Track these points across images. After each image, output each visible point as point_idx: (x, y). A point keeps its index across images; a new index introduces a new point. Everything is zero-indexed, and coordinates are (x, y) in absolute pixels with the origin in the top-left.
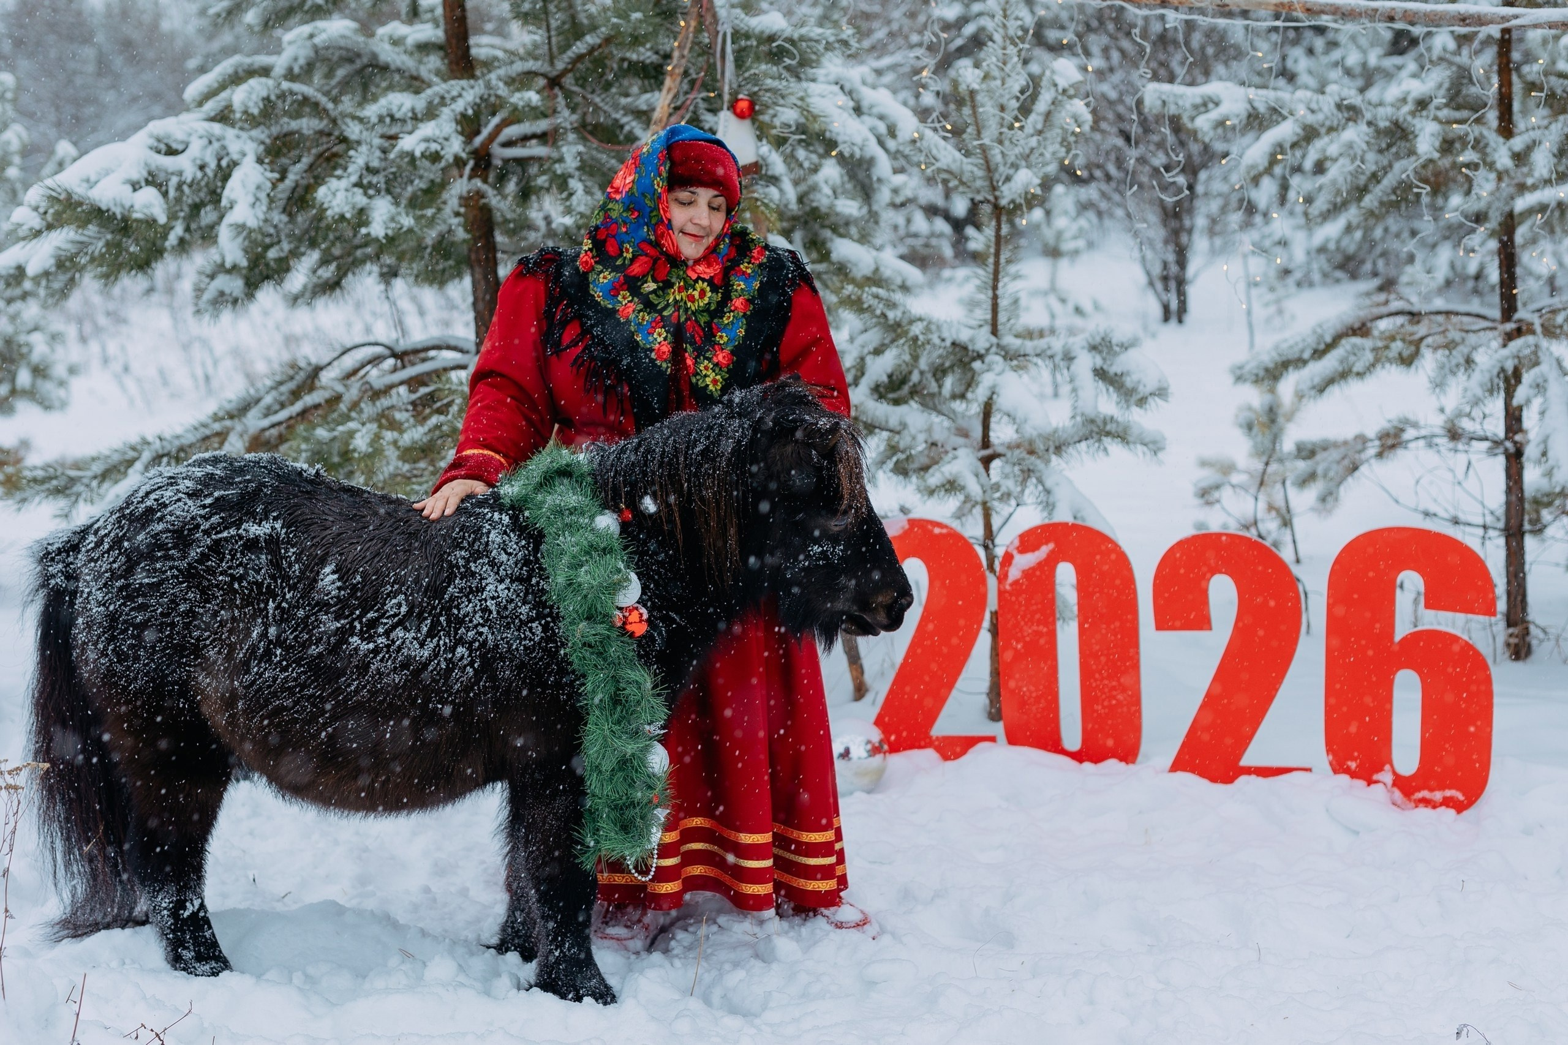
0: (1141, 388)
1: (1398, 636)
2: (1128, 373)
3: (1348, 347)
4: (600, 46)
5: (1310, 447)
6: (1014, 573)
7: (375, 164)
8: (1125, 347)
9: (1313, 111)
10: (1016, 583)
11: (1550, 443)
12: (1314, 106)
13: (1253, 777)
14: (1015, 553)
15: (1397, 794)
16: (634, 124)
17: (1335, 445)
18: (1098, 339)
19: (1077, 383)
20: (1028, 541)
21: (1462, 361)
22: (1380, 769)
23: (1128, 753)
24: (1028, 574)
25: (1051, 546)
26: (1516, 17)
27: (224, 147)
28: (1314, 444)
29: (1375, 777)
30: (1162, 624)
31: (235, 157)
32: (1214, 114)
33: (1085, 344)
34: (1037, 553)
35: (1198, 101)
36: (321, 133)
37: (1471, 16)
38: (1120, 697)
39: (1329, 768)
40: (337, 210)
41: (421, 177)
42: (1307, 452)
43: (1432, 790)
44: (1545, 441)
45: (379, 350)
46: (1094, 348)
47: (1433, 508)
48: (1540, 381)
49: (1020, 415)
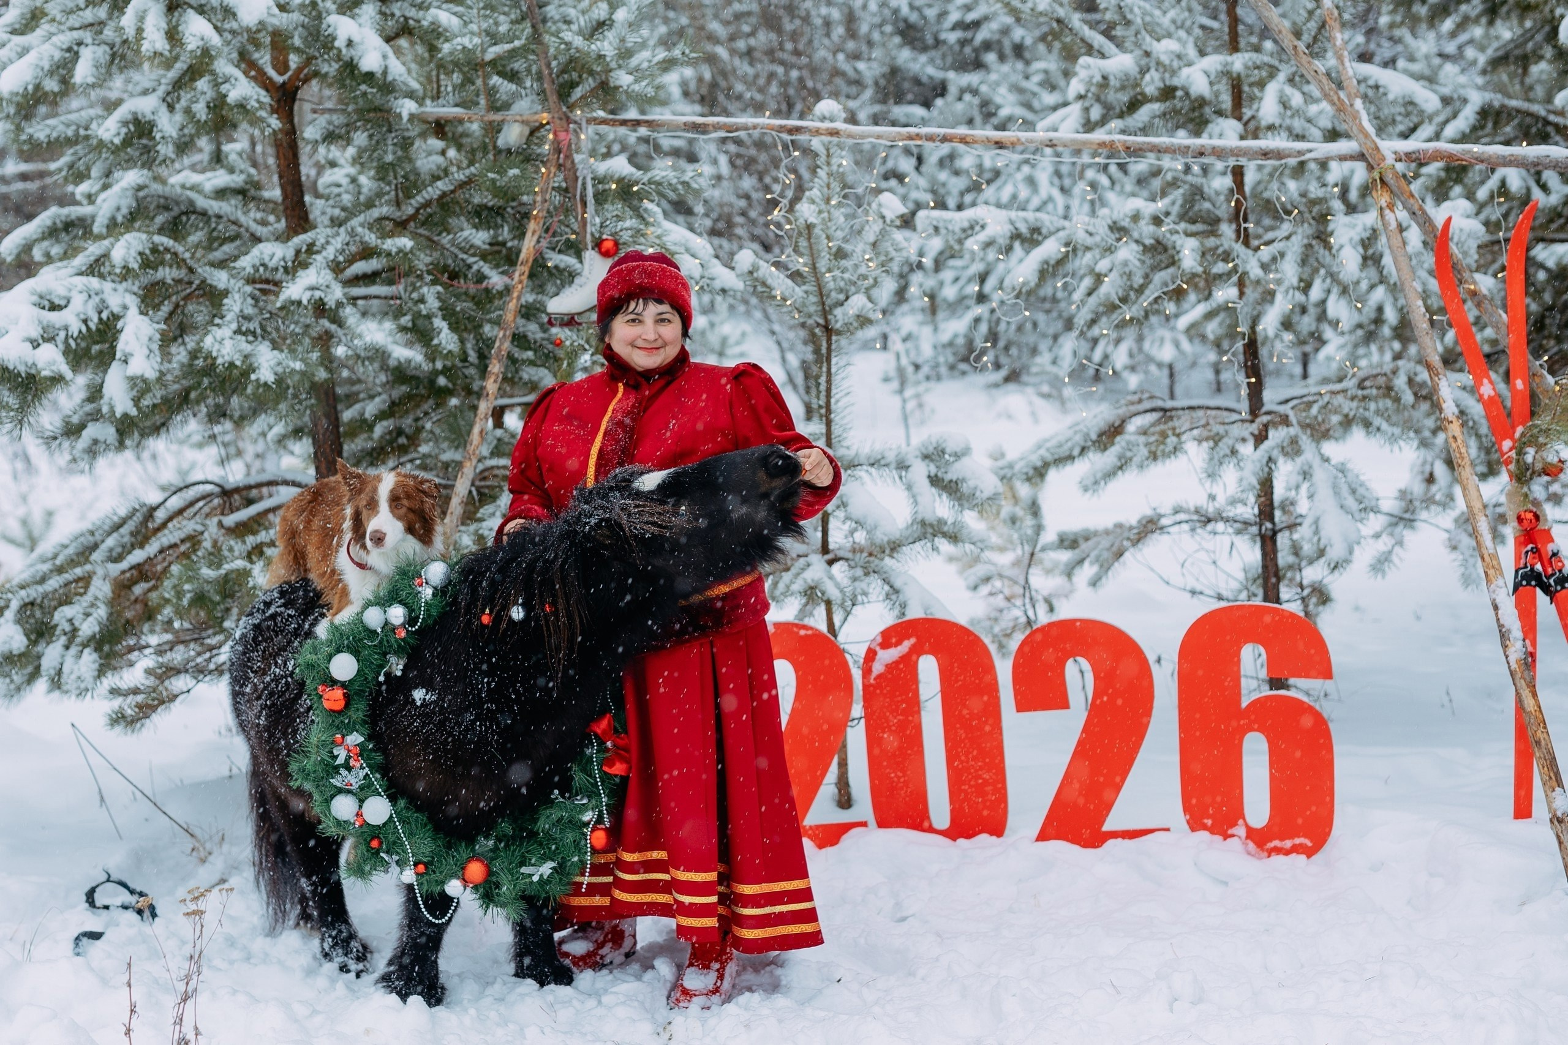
0: (978, 494)
1: (1244, 703)
2: (964, 480)
3: (1123, 444)
4: (452, 192)
5: (1072, 537)
6: (878, 668)
7: (249, 311)
8: (957, 456)
9: (1091, 234)
10: (879, 677)
11: (1321, 523)
12: (1091, 229)
13: (1120, 840)
14: (878, 649)
15: (1251, 845)
16: (481, 263)
17: (1096, 533)
18: (931, 449)
19: (915, 490)
20: (889, 638)
21: (1228, 452)
22: (1234, 824)
23: (997, 829)
24: (891, 667)
25: (913, 640)
26: (1310, 151)
27: (103, 301)
28: (1075, 534)
29: (1230, 832)
30: (1023, 705)
31: (116, 310)
32: (982, 237)
33: (918, 453)
34: (899, 648)
35: (966, 225)
36: (178, 281)
37: (1272, 151)
38: (986, 776)
39: (1187, 827)
40: (227, 358)
41: (296, 323)
42: (1069, 542)
43: (1282, 839)
44: (1316, 522)
45: (209, 488)
46: (926, 457)
47: (1198, 588)
48: (1306, 468)
49: (870, 522)
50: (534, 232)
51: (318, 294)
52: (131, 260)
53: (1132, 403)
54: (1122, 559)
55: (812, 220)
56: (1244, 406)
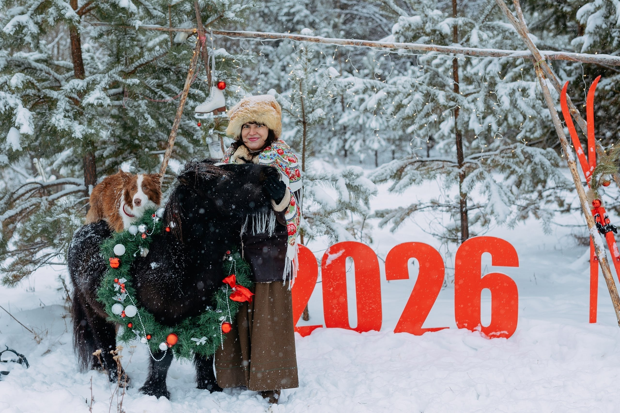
0: (368, 191)
1: (482, 277)
3: (411, 174)
4: (152, 61)
6: (328, 262)
7: (68, 108)
8: (358, 176)
9: (405, 88)
10: (329, 265)
11: (494, 206)
12: (405, 86)
13: (430, 332)
14: (329, 254)
15: (483, 334)
16: (162, 92)
17: (391, 211)
18: (347, 173)
19: (341, 190)
20: (334, 249)
21: (454, 178)
22: (476, 325)
23: (378, 328)
24: (334, 262)
25: (344, 251)
26: (511, 54)
27: (6, 102)
28: (382, 211)
29: (475, 329)
30: (389, 278)
31: (12, 105)
32: (353, 89)
33: (341, 174)
34: (338, 254)
35: (346, 84)
36: (35, 95)
37: (496, 53)
38: (373, 306)
39: (457, 327)
40: (62, 127)
41: (89, 114)
42: (380, 214)
43: (496, 332)
44: (492, 206)
45: (36, 186)
46: (345, 176)
47: (436, 233)
48: (488, 184)
49: (324, 202)
50: (190, 78)
51: (100, 101)
52: (19, 84)
53: (409, 158)
54: (403, 221)
55: (302, 77)
56: (455, 160)
